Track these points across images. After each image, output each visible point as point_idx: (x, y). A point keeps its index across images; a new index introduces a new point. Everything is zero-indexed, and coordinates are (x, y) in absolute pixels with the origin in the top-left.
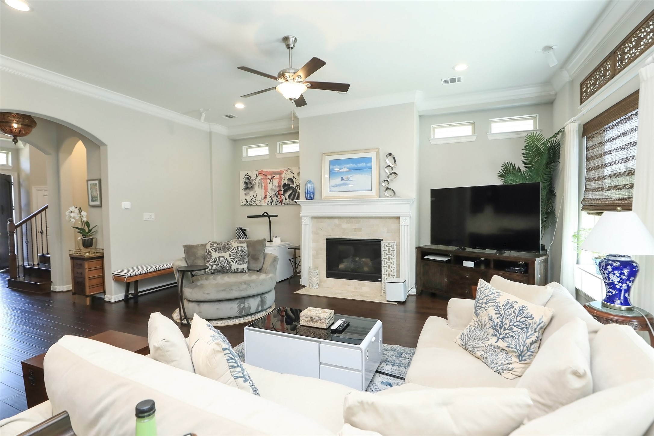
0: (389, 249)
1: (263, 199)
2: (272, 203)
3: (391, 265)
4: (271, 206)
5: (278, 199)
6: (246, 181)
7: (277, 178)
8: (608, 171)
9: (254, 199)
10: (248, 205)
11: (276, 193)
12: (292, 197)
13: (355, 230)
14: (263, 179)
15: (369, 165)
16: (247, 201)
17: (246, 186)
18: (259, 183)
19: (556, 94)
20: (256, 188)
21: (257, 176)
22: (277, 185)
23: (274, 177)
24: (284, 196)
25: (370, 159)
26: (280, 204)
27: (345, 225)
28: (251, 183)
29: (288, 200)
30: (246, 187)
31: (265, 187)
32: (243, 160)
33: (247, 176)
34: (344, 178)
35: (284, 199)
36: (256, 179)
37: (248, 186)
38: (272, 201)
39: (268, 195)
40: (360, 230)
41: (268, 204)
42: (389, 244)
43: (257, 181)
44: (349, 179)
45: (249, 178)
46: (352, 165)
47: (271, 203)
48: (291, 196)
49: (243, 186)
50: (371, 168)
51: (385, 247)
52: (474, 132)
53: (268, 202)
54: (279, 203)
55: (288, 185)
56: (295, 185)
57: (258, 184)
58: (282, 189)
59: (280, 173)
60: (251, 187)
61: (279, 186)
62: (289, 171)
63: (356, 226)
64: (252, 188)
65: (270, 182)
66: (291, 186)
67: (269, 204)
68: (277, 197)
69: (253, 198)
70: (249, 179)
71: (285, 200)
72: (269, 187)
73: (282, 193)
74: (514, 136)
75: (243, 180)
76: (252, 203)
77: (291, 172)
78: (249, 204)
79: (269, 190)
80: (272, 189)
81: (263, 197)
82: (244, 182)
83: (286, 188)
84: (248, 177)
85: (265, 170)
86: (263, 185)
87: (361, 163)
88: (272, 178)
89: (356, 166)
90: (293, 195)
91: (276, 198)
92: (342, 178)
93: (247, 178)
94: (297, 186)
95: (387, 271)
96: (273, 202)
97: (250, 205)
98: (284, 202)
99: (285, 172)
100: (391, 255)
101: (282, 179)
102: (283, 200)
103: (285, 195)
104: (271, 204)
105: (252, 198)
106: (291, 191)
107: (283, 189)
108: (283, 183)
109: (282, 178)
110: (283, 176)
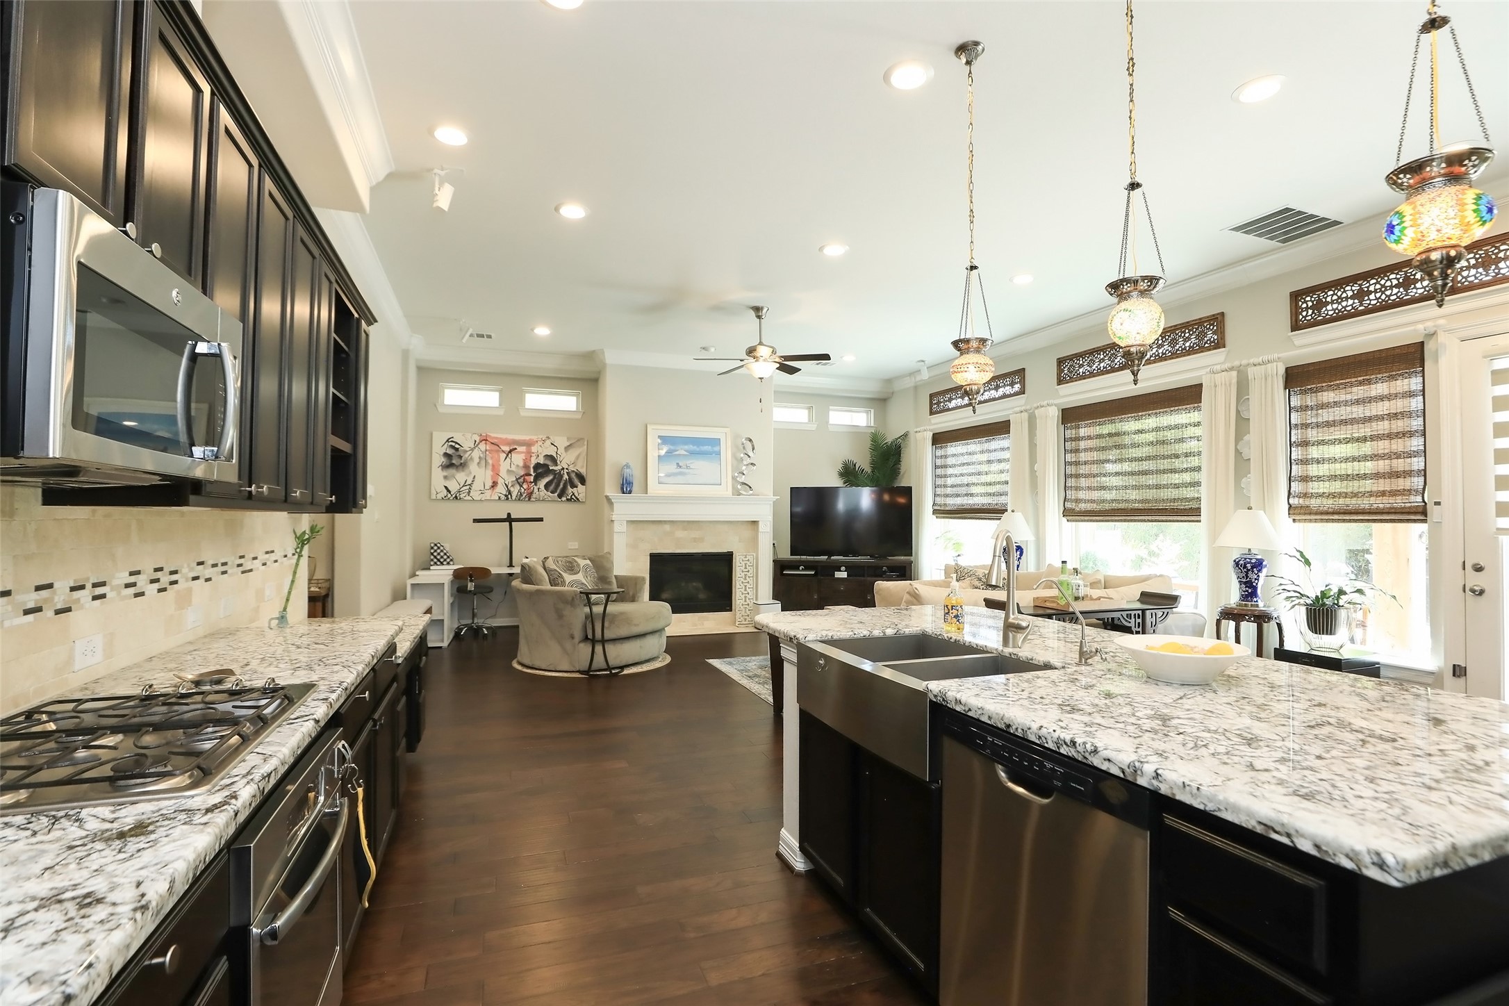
0: (746, 564)
1: (487, 487)
2: (509, 496)
3: (748, 586)
4: (507, 501)
5: (523, 490)
6: (448, 452)
7: (522, 452)
8: (950, 481)
9: (468, 487)
10: (452, 498)
11: (519, 478)
12: (552, 488)
13: (695, 540)
14: (490, 451)
15: (716, 449)
16: (449, 491)
17: (448, 461)
18: (480, 458)
19: (893, 393)
20: (473, 467)
21: (476, 444)
22: (521, 464)
23: (516, 449)
24: (536, 485)
25: (717, 442)
26: (527, 499)
27: (680, 534)
28: (460, 457)
29: (544, 492)
30: (448, 464)
31: (493, 466)
32: (441, 410)
33: (452, 441)
34: (680, 464)
35: (536, 490)
36: (472, 450)
37: (454, 462)
38: (510, 493)
39: (500, 481)
40: (701, 540)
41: (499, 497)
42: (746, 557)
43: (476, 454)
44: (687, 467)
45: (457, 446)
46: (691, 446)
47: (506, 496)
48: (550, 485)
49: (439, 460)
50: (719, 453)
51: (741, 561)
52: (810, 420)
53: (500, 495)
54: (524, 496)
55: (545, 466)
56: (559, 468)
57: (477, 460)
58: (532, 473)
59: (529, 444)
60: (461, 463)
61: (526, 467)
62: (548, 443)
63: (695, 534)
64: (463, 467)
65: (506, 458)
66: (551, 468)
67: (503, 497)
68: (521, 486)
69: (463, 486)
70: (457, 449)
71: (537, 493)
72: (504, 466)
73: (532, 479)
74: (855, 432)
75: (439, 449)
76: (461, 496)
77: (552, 444)
78: (454, 496)
79: (503, 473)
80: (509, 472)
81: (489, 484)
82: (442, 453)
83: (540, 471)
84: (453, 444)
85: (495, 435)
86: (490, 462)
87: (706, 445)
88: (510, 452)
89: (698, 449)
90: (554, 484)
91: (518, 487)
92: (678, 464)
93: (451, 446)
94: (563, 469)
95: (742, 594)
96: (511, 496)
97: (457, 498)
98: (534, 496)
99: (540, 443)
100: (748, 571)
101: (533, 455)
102: (533, 491)
103: (538, 484)
104: (508, 499)
105: (461, 486)
106: (550, 478)
107: (534, 472)
108: (534, 461)
109: (533, 453)
110: (534, 449)
